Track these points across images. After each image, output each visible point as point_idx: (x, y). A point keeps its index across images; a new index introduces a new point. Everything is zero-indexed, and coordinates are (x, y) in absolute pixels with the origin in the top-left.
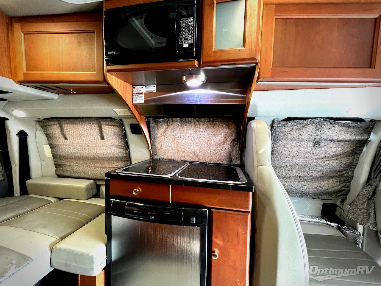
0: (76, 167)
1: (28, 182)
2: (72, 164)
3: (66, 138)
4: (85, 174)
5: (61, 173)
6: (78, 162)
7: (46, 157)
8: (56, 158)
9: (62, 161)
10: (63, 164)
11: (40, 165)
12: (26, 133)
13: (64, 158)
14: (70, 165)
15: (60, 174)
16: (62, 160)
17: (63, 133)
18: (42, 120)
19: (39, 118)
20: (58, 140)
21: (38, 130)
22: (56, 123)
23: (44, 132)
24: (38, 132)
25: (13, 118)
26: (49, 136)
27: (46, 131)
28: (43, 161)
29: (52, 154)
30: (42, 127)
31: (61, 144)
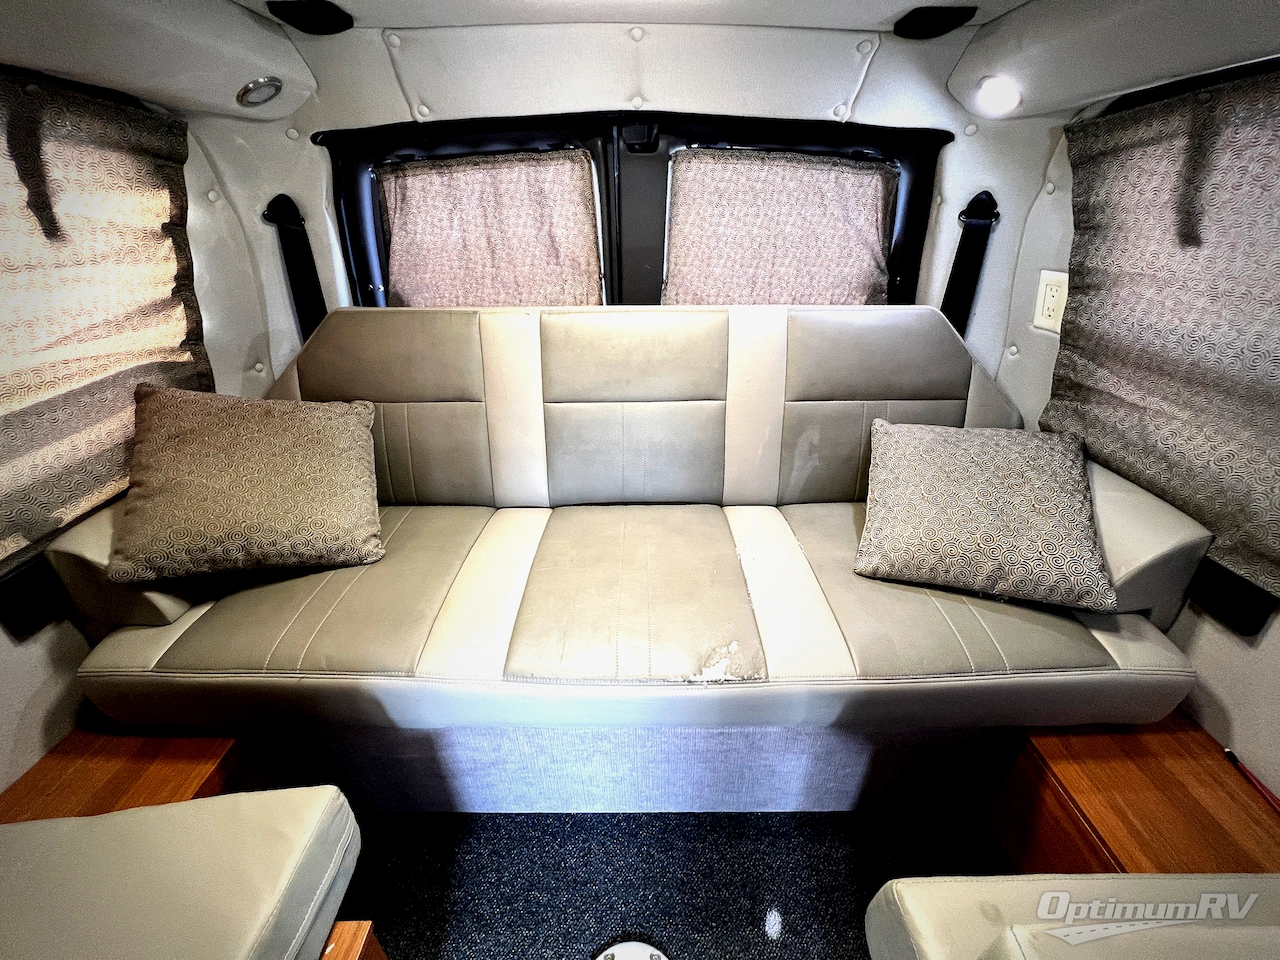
0: (1177, 424)
2: (1153, 402)
3: (1189, 236)
6: (1199, 400)
7: (1030, 332)
8: (1075, 347)
9: (1102, 372)
10: (1100, 386)
11: (994, 362)
12: (994, 204)
14: (1142, 404)
16: (1101, 365)
17: (1191, 202)
18: (1097, 118)
19: (1082, 110)
20: (1129, 246)
21: (1050, 186)
22: (1178, 122)
23: (1074, 197)
24: (1044, 196)
25: (971, 129)
26: (1087, 222)
27: (1090, 188)
28: (1014, 349)
29: (1065, 323)
30: (1075, 166)
31: (1139, 270)
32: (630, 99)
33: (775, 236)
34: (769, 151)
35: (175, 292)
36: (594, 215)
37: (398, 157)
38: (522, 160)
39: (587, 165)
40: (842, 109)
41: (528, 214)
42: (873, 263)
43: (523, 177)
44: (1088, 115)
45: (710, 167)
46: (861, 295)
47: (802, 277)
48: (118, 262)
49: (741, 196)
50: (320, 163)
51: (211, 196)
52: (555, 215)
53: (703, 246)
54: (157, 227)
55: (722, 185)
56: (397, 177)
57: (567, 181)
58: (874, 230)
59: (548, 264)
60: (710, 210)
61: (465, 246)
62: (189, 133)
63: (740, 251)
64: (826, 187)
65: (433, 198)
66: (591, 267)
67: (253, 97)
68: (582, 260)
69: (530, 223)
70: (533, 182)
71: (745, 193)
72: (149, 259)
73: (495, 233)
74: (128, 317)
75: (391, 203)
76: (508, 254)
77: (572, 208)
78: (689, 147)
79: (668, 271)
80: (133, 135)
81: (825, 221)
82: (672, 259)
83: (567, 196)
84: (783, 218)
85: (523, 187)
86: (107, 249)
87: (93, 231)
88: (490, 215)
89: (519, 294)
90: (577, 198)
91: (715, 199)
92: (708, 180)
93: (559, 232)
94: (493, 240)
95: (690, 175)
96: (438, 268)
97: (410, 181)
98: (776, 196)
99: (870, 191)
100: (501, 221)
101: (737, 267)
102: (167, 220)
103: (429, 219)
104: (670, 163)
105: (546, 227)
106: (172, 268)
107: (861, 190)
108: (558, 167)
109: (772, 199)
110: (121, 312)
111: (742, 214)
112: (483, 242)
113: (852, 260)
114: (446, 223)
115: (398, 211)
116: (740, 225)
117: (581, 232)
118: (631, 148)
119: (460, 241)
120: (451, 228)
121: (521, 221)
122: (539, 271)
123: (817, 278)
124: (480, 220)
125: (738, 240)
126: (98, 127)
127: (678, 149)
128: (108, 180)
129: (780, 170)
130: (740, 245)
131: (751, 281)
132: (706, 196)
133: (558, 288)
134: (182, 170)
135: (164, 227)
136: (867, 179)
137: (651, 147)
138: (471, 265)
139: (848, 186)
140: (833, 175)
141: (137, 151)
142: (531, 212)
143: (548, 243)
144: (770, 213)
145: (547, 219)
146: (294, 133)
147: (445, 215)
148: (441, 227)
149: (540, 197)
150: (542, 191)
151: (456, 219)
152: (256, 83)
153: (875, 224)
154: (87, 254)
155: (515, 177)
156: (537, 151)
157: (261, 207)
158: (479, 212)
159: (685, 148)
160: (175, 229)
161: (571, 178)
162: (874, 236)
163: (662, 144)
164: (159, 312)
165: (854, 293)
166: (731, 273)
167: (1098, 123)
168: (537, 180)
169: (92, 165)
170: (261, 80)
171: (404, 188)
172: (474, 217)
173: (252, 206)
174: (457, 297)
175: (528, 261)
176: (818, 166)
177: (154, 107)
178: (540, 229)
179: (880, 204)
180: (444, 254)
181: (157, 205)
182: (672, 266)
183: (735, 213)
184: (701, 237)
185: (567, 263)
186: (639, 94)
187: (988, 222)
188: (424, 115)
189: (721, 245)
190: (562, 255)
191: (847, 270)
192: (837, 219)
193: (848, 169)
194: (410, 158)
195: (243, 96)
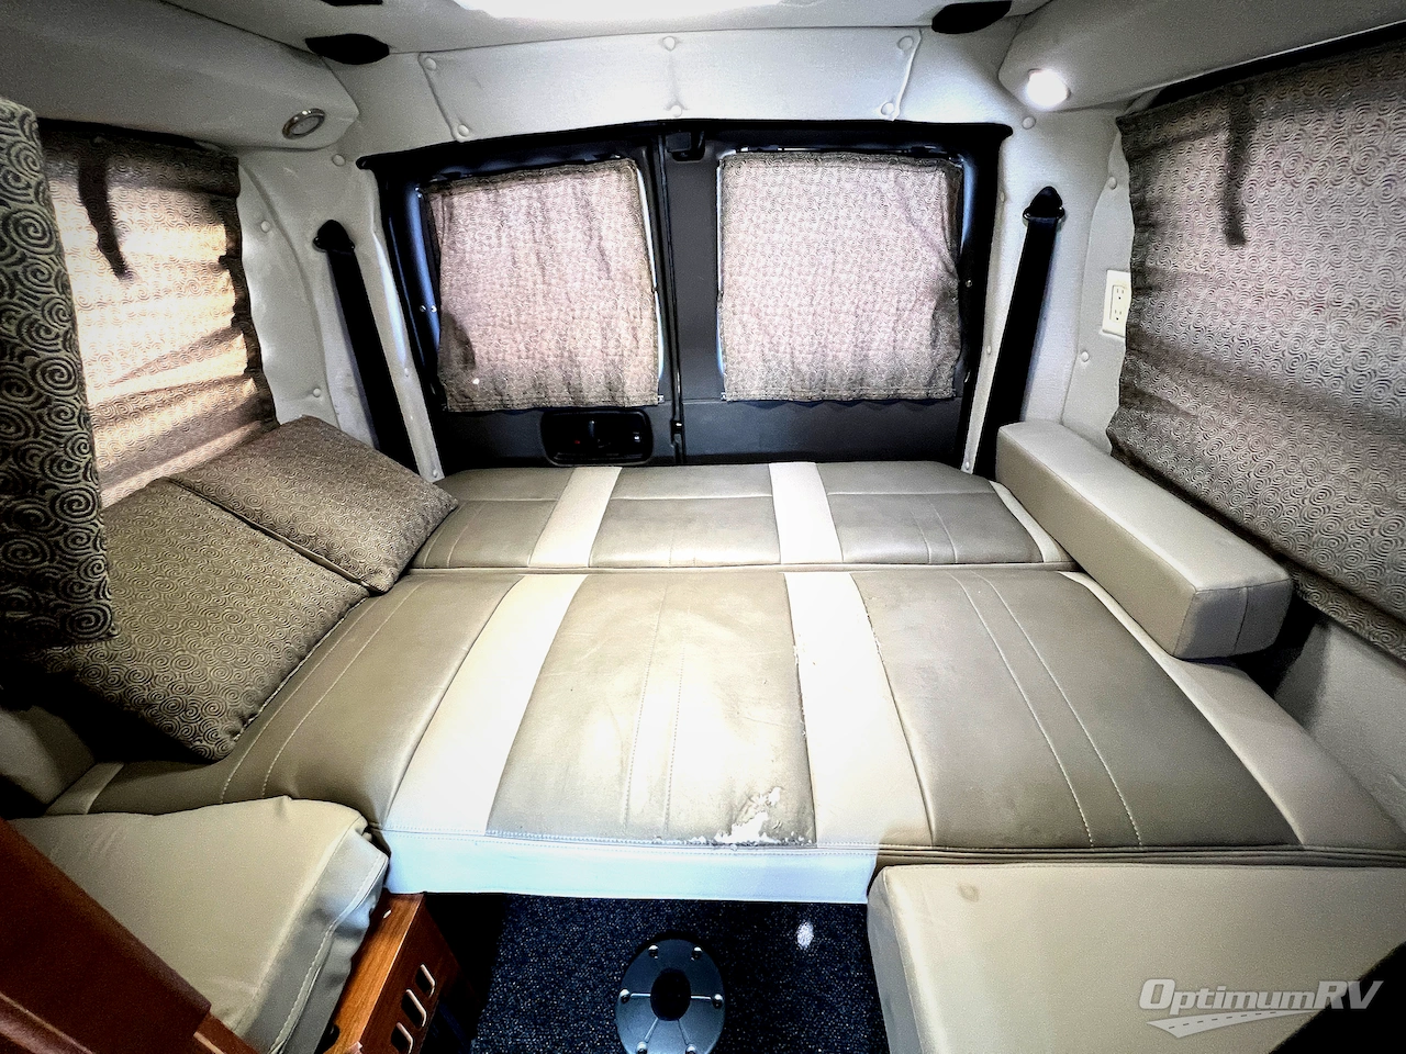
0: (1222, 434)
1: (1006, 431)
2: (1206, 411)
3: (1235, 236)
4: (1253, 504)
5: (1134, 439)
6: (1246, 407)
7: (1099, 337)
8: (1140, 351)
9: (1162, 379)
10: (1160, 393)
11: (1067, 369)
12: (1059, 202)
13: (1175, 361)
14: (1194, 413)
15: (1128, 446)
16: (1163, 371)
17: (1234, 199)
18: (1146, 109)
19: (1132, 101)
20: (1184, 245)
21: (1112, 180)
22: (1218, 115)
23: (1131, 193)
24: (1107, 190)
25: (1027, 123)
26: (1147, 219)
27: (1146, 183)
28: (1085, 355)
29: (1129, 326)
30: (1130, 160)
31: (1192, 270)
32: (670, 108)
33: (834, 241)
34: (822, 151)
35: (234, 321)
36: (643, 226)
37: (445, 175)
38: (567, 173)
39: (633, 175)
40: (889, 108)
41: (577, 228)
42: (940, 265)
43: (570, 190)
44: (1139, 106)
45: (761, 171)
46: (931, 300)
47: (865, 283)
48: (179, 296)
49: (795, 200)
50: (366, 187)
51: (264, 226)
52: (604, 229)
53: (758, 254)
54: (215, 260)
55: (775, 190)
56: (443, 196)
57: (614, 192)
58: (939, 230)
59: (600, 278)
60: (763, 216)
61: (515, 263)
62: (241, 169)
63: (797, 258)
64: (884, 187)
65: (481, 216)
66: (643, 280)
67: (298, 129)
68: (634, 274)
69: (580, 236)
70: (579, 195)
71: (799, 197)
72: (208, 292)
73: (543, 248)
74: (193, 349)
75: (439, 223)
76: (558, 270)
77: (621, 219)
78: (739, 151)
79: (723, 281)
80: (189, 175)
81: (886, 223)
82: (726, 269)
83: (614, 208)
84: (841, 222)
85: (571, 201)
86: (170, 285)
87: (157, 268)
88: (538, 231)
89: (572, 310)
90: (625, 210)
91: (768, 205)
92: (759, 185)
93: (608, 245)
94: (542, 256)
95: (741, 180)
96: (488, 287)
97: (456, 199)
98: (832, 199)
99: (933, 190)
100: (549, 237)
101: (795, 274)
102: (224, 253)
103: (477, 237)
104: (719, 169)
105: (596, 241)
106: (231, 299)
107: (923, 188)
108: (604, 178)
109: (828, 202)
110: (186, 342)
111: (796, 220)
112: (533, 259)
113: (918, 264)
114: (494, 241)
115: (446, 231)
116: (796, 231)
117: (630, 244)
118: (677, 156)
119: (510, 258)
120: (500, 245)
121: (570, 236)
122: (591, 286)
123: (881, 283)
124: (528, 236)
125: (794, 247)
126: (157, 170)
127: (726, 154)
128: (168, 218)
129: (834, 170)
130: (797, 252)
131: (810, 290)
132: (758, 202)
133: (611, 303)
134: (235, 203)
135: (221, 259)
136: (929, 177)
137: (696, 154)
138: (521, 283)
139: (908, 185)
140: (892, 174)
141: (193, 189)
142: (580, 226)
143: (599, 257)
144: (826, 217)
145: (596, 233)
146: (339, 159)
147: (493, 233)
148: (490, 245)
149: (586, 209)
150: (588, 203)
151: (504, 235)
152: (300, 115)
153: (940, 224)
154: (151, 290)
155: (560, 190)
156: (583, 163)
157: (312, 233)
158: (527, 228)
159: (734, 152)
160: (232, 261)
161: (618, 189)
162: (939, 236)
163: (708, 151)
164: (221, 342)
165: (922, 298)
166: (788, 282)
167: (1147, 115)
168: (583, 193)
169: (153, 206)
170: (305, 113)
171: (451, 206)
172: (523, 233)
173: (303, 233)
174: (510, 316)
175: (579, 276)
176: (875, 166)
177: (208, 146)
178: (589, 243)
179: (945, 202)
180: (494, 272)
181: (215, 239)
182: (727, 276)
183: (790, 218)
184: (755, 245)
185: (619, 276)
186: (678, 103)
187: (1054, 219)
188: (465, 135)
189: (777, 252)
190: (613, 269)
191: (912, 274)
192: (899, 220)
193: (906, 167)
194: (456, 176)
195: (289, 129)
